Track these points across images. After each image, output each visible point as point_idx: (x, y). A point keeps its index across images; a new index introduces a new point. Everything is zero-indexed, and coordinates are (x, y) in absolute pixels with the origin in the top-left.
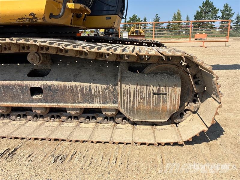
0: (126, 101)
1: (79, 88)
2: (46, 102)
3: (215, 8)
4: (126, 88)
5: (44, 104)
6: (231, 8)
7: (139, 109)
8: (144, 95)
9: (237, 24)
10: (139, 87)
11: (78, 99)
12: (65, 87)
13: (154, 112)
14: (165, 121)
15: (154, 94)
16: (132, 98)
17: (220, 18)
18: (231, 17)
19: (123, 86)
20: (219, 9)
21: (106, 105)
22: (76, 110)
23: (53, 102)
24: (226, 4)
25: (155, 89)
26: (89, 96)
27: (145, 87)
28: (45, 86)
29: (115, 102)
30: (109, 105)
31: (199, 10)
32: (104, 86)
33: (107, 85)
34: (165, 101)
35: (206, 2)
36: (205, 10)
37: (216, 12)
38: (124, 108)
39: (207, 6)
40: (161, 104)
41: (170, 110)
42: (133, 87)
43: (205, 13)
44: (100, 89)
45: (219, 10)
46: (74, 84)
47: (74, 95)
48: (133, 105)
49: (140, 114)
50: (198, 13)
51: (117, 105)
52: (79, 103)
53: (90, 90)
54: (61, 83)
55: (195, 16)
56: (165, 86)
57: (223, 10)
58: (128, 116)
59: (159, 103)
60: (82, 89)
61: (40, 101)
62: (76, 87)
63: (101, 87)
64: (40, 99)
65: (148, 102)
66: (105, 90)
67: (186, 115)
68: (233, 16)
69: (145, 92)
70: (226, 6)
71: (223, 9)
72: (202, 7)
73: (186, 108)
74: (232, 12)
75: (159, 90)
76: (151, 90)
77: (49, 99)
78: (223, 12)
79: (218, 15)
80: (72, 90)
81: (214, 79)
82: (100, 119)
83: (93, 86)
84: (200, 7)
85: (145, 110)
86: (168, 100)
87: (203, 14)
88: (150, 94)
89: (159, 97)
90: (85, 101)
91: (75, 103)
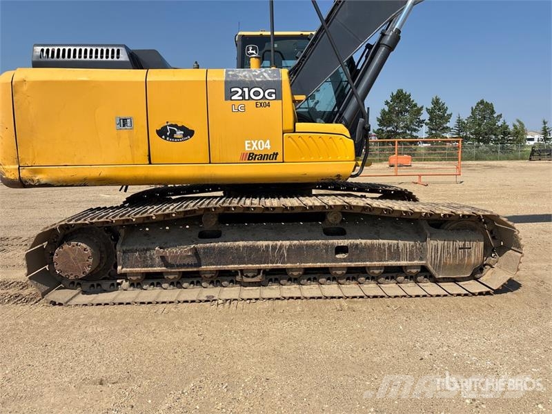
0: (433, 257)
1: (387, 246)
2: (350, 262)
3: (415, 105)
4: (434, 244)
5: (349, 263)
6: (445, 106)
7: (445, 264)
8: (451, 251)
9: (459, 134)
10: (446, 242)
11: (385, 257)
12: (372, 245)
13: (459, 267)
14: (468, 275)
15: (460, 248)
16: (439, 254)
17: (426, 124)
18: (447, 121)
19: (432, 242)
20: (422, 107)
21: (413, 262)
22: (381, 269)
23: (359, 262)
24: (436, 97)
25: (461, 244)
26: (396, 254)
27: (451, 242)
28: (352, 245)
29: (421, 259)
30: (416, 262)
31: (387, 109)
32: (412, 243)
33: (415, 241)
34: (470, 255)
35: (397, 93)
36: (397, 108)
37: (419, 111)
38: (431, 265)
39: (400, 101)
40: (466, 258)
41: (474, 264)
42: (440, 243)
43: (397, 115)
44: (408, 246)
45: (424, 108)
46: (381, 241)
47: (381, 253)
48: (440, 260)
49: (445, 270)
50: (384, 112)
51: (424, 262)
52: (385, 261)
53: (398, 247)
54: (369, 241)
55: (378, 120)
56: (470, 241)
57: (432, 109)
58: (434, 272)
59: (464, 257)
60: (390, 246)
61: (344, 260)
62: (384, 244)
63: (409, 243)
64: (344, 259)
65: (455, 257)
66: (413, 246)
67: (485, 270)
68: (450, 120)
69: (451, 246)
70: (436, 102)
71: (430, 106)
72: (391, 103)
73: (485, 263)
74: (448, 112)
75: (464, 245)
76: (457, 245)
77: (354, 258)
78: (430, 112)
79: (422, 118)
80: (380, 248)
81: (516, 233)
82: (401, 278)
83: (401, 243)
84: (387, 103)
85: (450, 265)
86: (473, 254)
87: (394, 115)
88: (456, 249)
89: (464, 252)
90: (392, 259)
91: (381, 261)
